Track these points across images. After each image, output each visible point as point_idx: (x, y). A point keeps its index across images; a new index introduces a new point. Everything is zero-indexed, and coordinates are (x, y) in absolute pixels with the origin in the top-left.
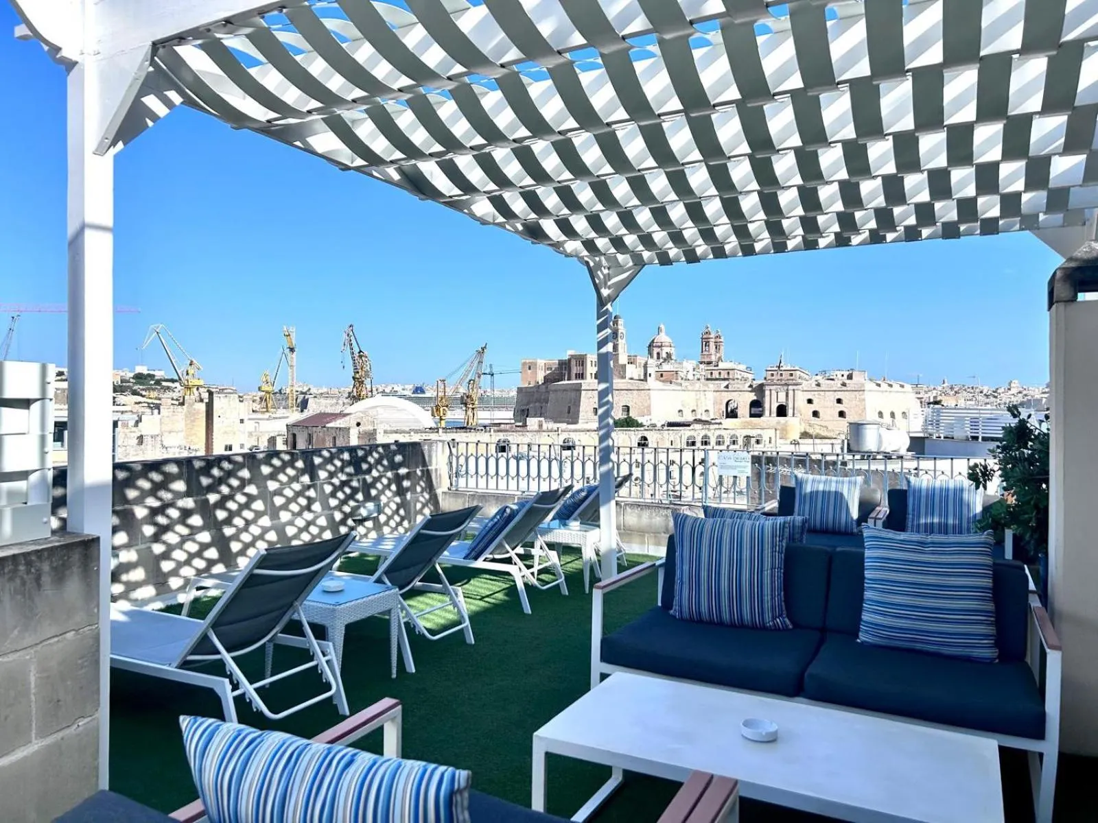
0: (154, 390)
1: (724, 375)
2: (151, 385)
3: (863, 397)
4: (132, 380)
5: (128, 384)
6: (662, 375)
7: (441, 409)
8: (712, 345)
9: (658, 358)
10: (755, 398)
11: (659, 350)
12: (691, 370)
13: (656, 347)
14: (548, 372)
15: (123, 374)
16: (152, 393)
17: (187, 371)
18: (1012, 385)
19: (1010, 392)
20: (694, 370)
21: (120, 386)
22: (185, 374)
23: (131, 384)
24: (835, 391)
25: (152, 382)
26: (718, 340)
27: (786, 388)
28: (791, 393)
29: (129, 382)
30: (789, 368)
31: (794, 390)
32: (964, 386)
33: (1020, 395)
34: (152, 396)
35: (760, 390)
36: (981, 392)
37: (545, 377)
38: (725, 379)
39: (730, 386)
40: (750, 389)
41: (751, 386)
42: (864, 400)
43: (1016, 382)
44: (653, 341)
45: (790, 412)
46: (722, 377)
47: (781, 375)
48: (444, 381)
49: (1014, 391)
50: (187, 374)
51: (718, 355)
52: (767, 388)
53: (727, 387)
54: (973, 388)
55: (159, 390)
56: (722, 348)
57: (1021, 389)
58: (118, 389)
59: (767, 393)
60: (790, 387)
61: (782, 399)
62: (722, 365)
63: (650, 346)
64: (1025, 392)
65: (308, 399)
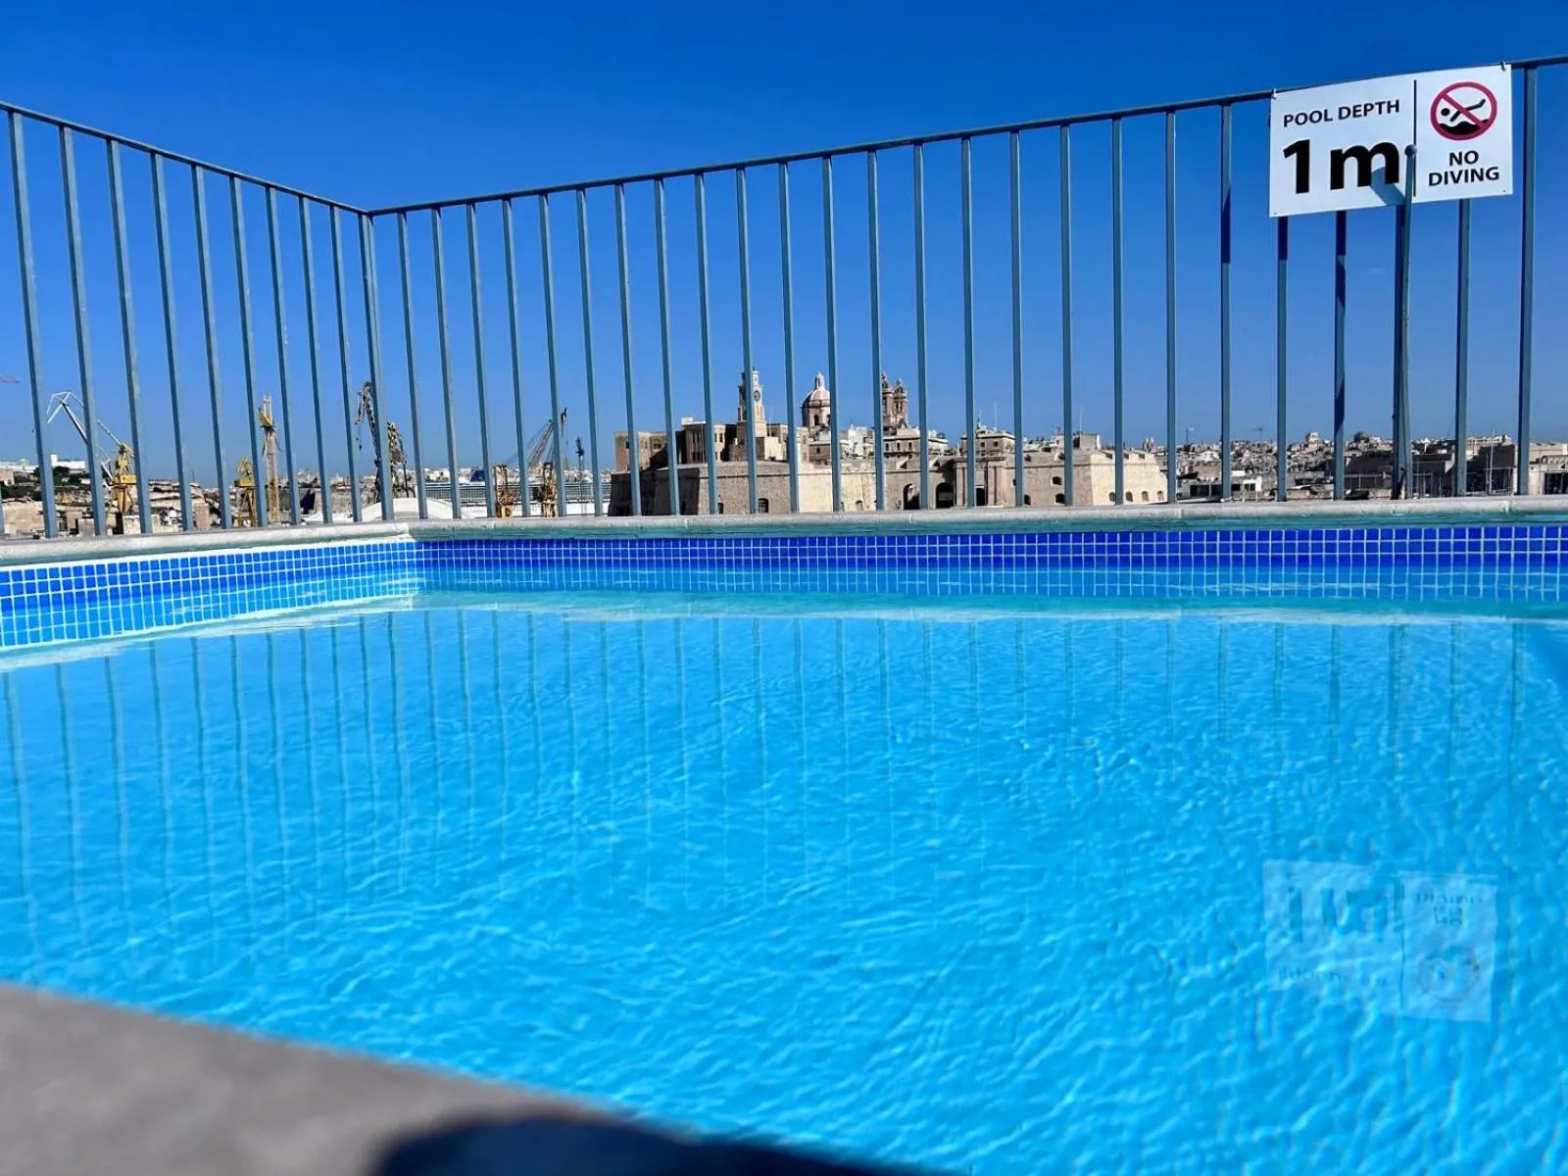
0: (68, 491)
1: (904, 448)
2: (64, 484)
3: (1086, 474)
4: (32, 478)
5: (25, 484)
6: (818, 451)
7: (503, 510)
8: (890, 402)
9: (817, 423)
10: (943, 481)
11: (817, 411)
12: (861, 441)
13: (813, 407)
14: (656, 451)
15: (19, 468)
16: (66, 496)
17: (117, 463)
18: (1311, 440)
19: (1308, 450)
20: (864, 441)
21: (14, 488)
22: (113, 467)
23: (32, 484)
24: (1051, 467)
25: (65, 480)
26: (900, 394)
27: (984, 465)
28: (991, 471)
29: (28, 480)
30: (992, 434)
31: (995, 468)
32: (1247, 443)
33: (1320, 454)
34: (66, 501)
35: (948, 469)
36: (1270, 451)
37: (651, 459)
38: (905, 454)
39: (908, 465)
40: (936, 468)
41: (937, 464)
42: (1090, 478)
43: (1316, 434)
44: (808, 400)
45: (991, 498)
46: (902, 450)
47: (983, 444)
48: (504, 467)
49: (1313, 447)
50: (118, 467)
51: (900, 417)
52: (959, 465)
53: (904, 466)
54: (1259, 445)
55: (77, 492)
56: (905, 406)
57: (1321, 445)
58: (10, 492)
59: (959, 472)
60: (990, 464)
61: (979, 480)
62: (901, 433)
63: (803, 407)
64: (1326, 450)
65: (314, 495)
